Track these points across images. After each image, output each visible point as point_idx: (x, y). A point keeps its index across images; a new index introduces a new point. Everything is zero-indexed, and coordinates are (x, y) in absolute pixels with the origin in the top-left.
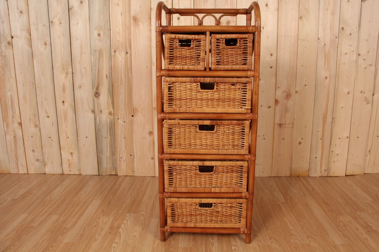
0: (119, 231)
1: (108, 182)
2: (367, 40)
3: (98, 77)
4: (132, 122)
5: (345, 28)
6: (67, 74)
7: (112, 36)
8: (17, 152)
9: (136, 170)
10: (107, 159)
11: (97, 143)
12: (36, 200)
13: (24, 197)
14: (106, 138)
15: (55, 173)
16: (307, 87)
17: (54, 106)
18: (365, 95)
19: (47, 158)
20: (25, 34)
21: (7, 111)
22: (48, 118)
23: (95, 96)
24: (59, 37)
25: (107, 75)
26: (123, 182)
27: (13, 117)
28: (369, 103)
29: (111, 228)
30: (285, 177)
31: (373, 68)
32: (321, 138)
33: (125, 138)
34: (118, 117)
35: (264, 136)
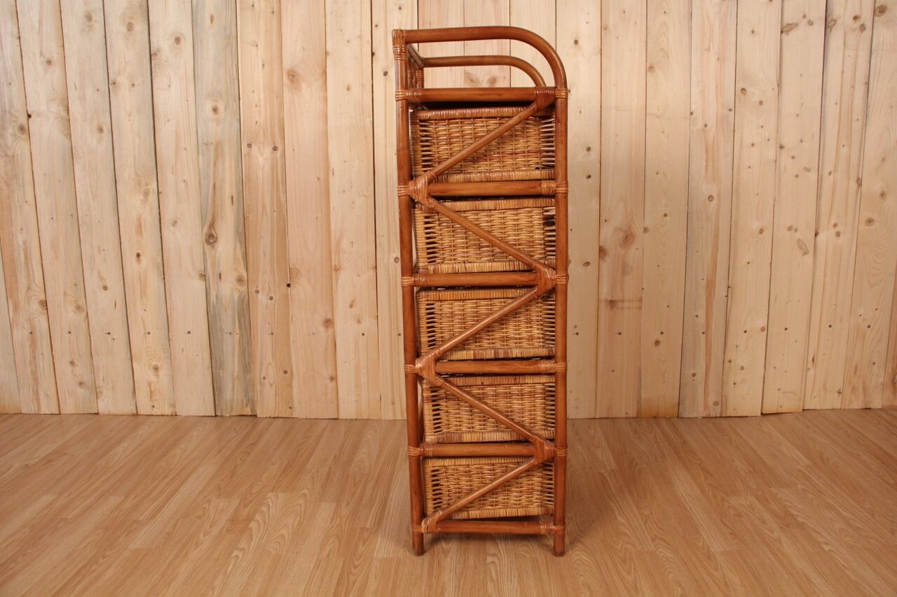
0: (250, 526)
1: (234, 430)
2: (798, 115)
3: (214, 201)
4: (286, 300)
5: (749, 90)
6: (146, 194)
7: (243, 111)
8: (36, 367)
9: (296, 404)
10: (234, 380)
11: (212, 345)
12: (75, 466)
13: (49, 461)
14: (230, 333)
15: (120, 413)
16: (668, 218)
17: (118, 264)
18: (799, 235)
19: (101, 378)
20: (56, 108)
21: (16, 276)
22: (105, 291)
23: (207, 241)
24: (129, 115)
25: (232, 197)
26: (267, 430)
27: (29, 288)
28: (808, 253)
29: (232, 520)
30: (627, 418)
31: (813, 176)
32: (705, 331)
33: (272, 334)
34: (257, 287)
35: (575, 327)
